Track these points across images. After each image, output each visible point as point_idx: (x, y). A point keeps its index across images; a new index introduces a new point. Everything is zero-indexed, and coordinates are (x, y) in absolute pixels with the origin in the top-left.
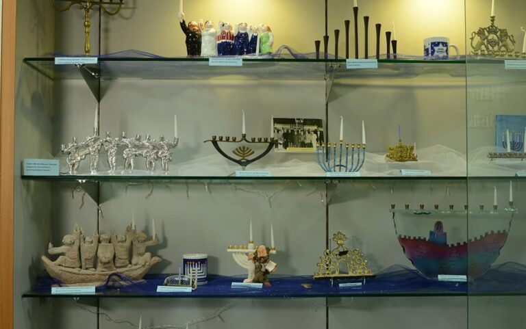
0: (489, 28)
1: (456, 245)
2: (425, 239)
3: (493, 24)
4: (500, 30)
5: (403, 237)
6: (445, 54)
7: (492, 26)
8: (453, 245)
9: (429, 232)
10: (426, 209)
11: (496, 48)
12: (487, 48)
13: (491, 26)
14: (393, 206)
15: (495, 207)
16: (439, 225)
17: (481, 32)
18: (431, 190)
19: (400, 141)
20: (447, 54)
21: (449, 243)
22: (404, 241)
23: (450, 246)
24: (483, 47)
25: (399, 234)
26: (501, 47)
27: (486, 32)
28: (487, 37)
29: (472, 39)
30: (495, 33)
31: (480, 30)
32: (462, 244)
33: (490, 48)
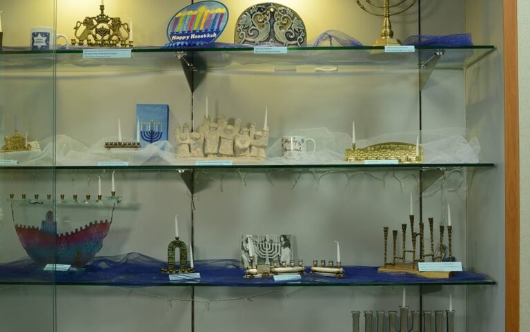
0: (98, 17)
1: (64, 235)
2: (38, 228)
3: (102, 12)
4: (112, 19)
5: (19, 226)
6: (45, 44)
7: (102, 15)
8: (62, 235)
9: (41, 222)
10: (39, 200)
11: (106, 37)
12: (95, 38)
13: (100, 15)
14: (12, 196)
15: (100, 197)
16: (50, 215)
17: (88, 22)
18: (73, 180)
19: (16, 131)
20: (48, 44)
21: (59, 233)
22: (20, 230)
23: (59, 236)
24: (90, 37)
25: (16, 223)
26: (112, 36)
27: (94, 21)
28: (95, 27)
29: (76, 28)
30: (106, 22)
31: (86, 20)
32: (70, 233)
33: (99, 37)
